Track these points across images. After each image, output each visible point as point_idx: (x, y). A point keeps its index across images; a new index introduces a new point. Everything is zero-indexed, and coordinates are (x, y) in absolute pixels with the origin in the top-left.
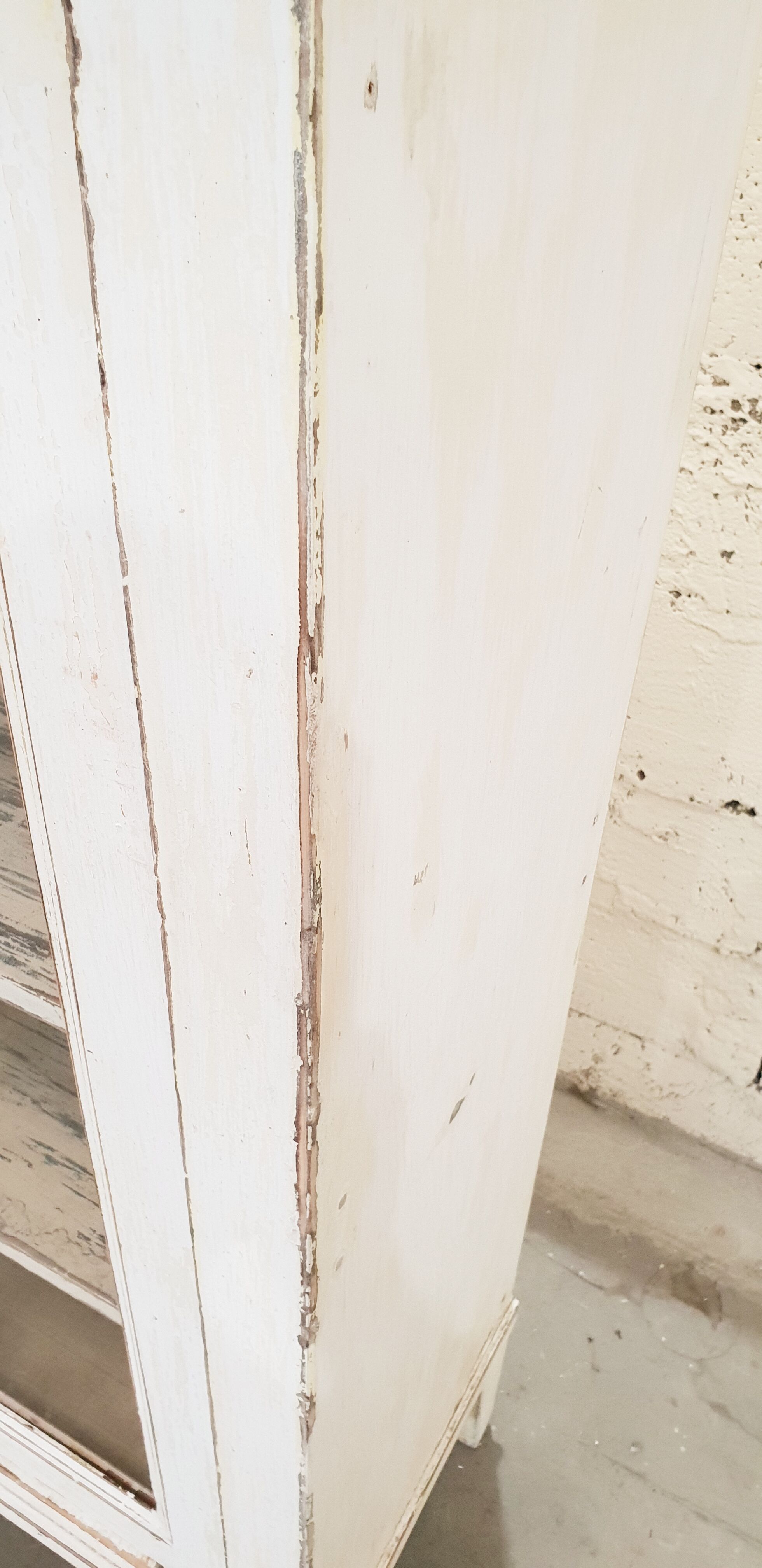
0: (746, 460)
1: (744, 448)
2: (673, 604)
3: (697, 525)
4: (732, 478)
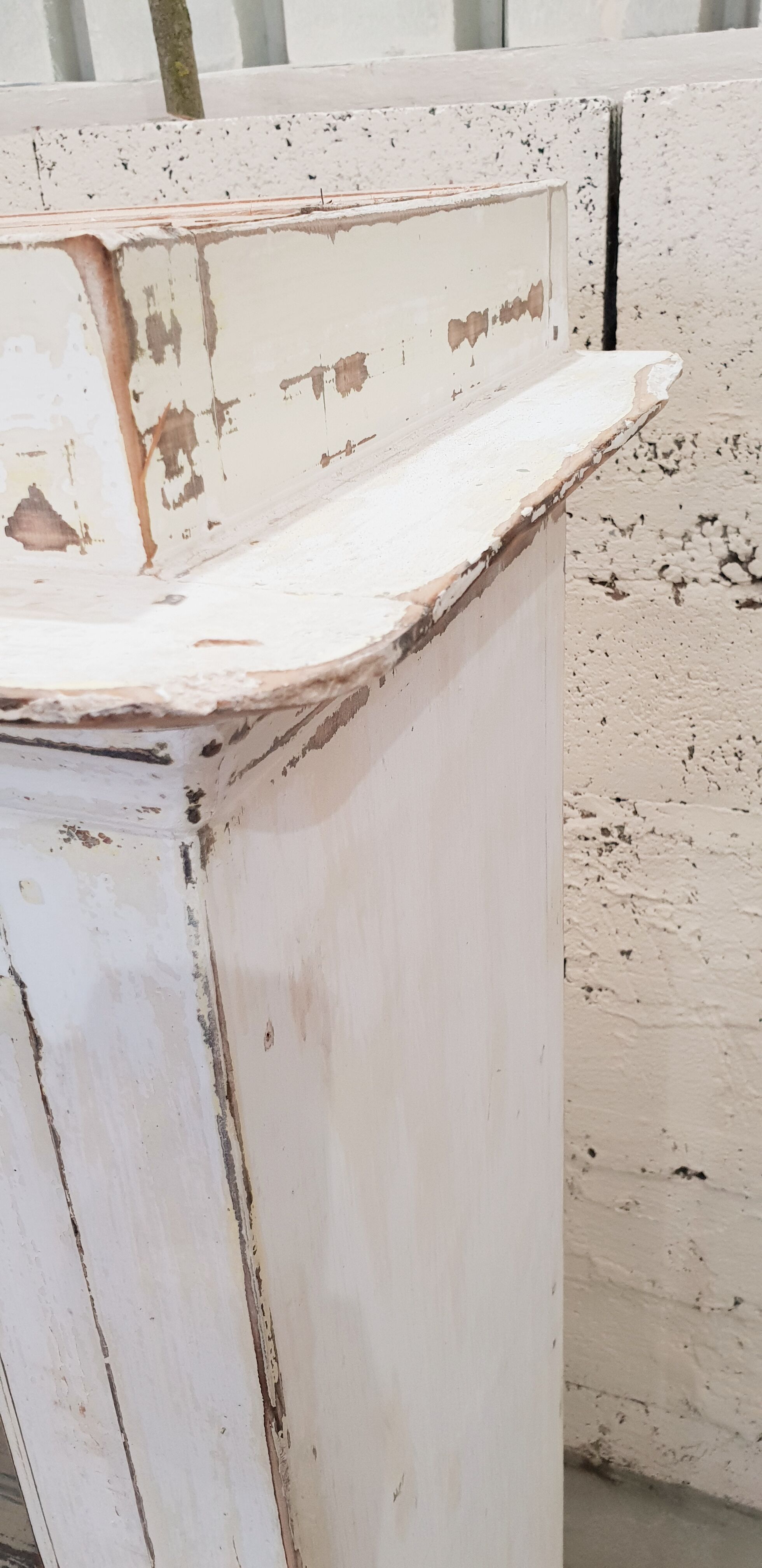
0: (625, 874)
1: (620, 865)
2: (587, 998)
3: (594, 930)
4: (616, 890)
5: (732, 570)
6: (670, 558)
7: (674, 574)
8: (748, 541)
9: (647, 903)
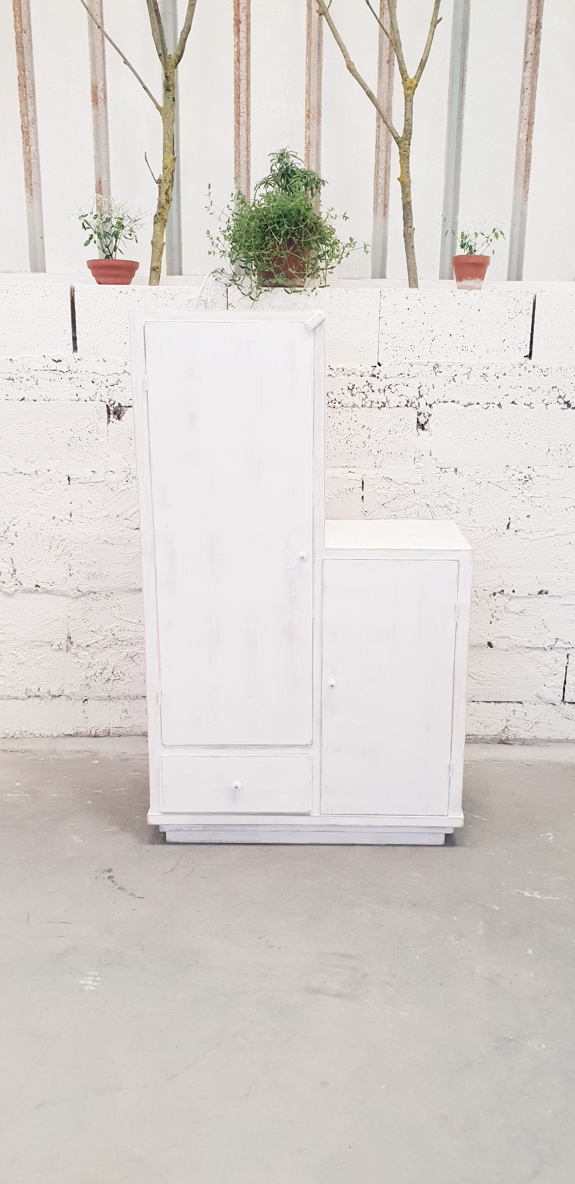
5: (560, 400)
6: (545, 398)
7: (546, 402)
8: (564, 392)
9: (535, 498)
